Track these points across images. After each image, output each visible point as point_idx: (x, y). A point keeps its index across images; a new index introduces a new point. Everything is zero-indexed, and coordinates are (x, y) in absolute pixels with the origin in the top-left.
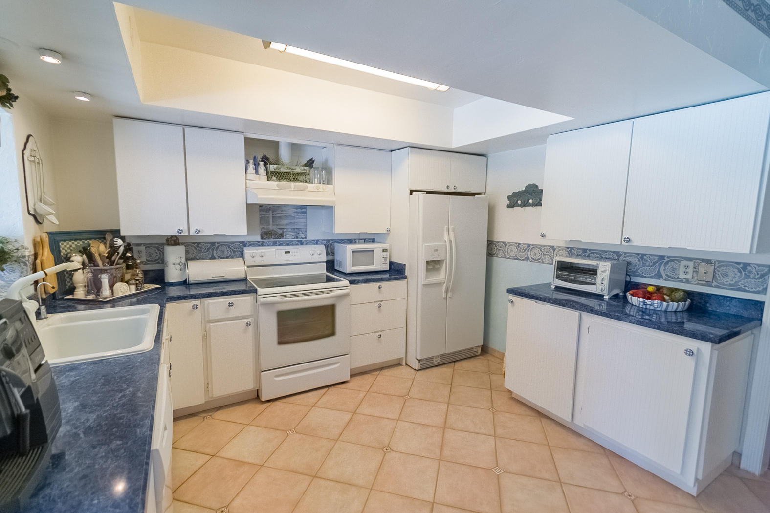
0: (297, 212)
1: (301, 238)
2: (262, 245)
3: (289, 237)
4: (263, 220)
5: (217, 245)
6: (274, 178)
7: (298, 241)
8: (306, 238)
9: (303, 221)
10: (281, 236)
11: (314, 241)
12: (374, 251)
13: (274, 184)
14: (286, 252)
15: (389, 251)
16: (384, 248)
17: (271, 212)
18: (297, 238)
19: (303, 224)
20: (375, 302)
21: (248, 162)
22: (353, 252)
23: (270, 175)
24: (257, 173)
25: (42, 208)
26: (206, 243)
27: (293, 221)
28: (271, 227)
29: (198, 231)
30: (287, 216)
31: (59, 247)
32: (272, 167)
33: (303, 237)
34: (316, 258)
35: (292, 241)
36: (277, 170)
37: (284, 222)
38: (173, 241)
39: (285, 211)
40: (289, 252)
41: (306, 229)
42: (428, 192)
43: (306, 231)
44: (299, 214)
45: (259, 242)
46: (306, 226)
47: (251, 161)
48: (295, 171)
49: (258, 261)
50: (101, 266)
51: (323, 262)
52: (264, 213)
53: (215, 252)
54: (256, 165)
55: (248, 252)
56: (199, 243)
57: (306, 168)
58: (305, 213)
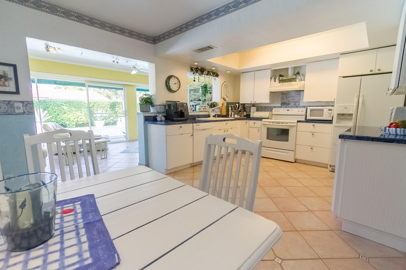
0: (296, 94)
1: (297, 105)
2: (281, 107)
3: (292, 104)
4: (282, 98)
5: (267, 107)
6: (281, 82)
7: (296, 106)
8: (299, 105)
9: (299, 98)
10: (289, 104)
11: (303, 106)
12: (323, 110)
13: (281, 84)
14: (287, 110)
15: (333, 110)
16: (329, 109)
17: (285, 95)
18: (295, 105)
19: (298, 99)
20: (311, 132)
21: (271, 78)
22: (311, 110)
23: (280, 81)
24: (275, 81)
25: (225, 97)
26: (264, 107)
27: (294, 98)
28: (285, 101)
29: (255, 102)
30: (292, 96)
31: (229, 106)
32: (281, 78)
33: (298, 104)
34: (300, 113)
35: (293, 106)
36: (282, 79)
37: (290, 99)
38: (254, 105)
39: (291, 94)
40: (289, 110)
41: (300, 101)
42: (344, 77)
43: (299, 102)
44: (297, 95)
45: (280, 106)
46: (300, 100)
47: (273, 78)
48: (289, 78)
49: (277, 113)
50: (233, 110)
51: (304, 115)
52: (283, 96)
53: (266, 110)
54: (275, 79)
55: (274, 109)
56: (262, 107)
57: (293, 76)
58: (300, 94)
